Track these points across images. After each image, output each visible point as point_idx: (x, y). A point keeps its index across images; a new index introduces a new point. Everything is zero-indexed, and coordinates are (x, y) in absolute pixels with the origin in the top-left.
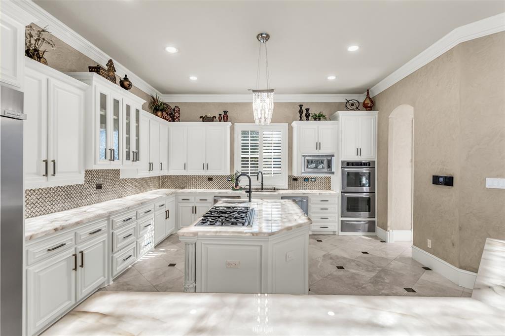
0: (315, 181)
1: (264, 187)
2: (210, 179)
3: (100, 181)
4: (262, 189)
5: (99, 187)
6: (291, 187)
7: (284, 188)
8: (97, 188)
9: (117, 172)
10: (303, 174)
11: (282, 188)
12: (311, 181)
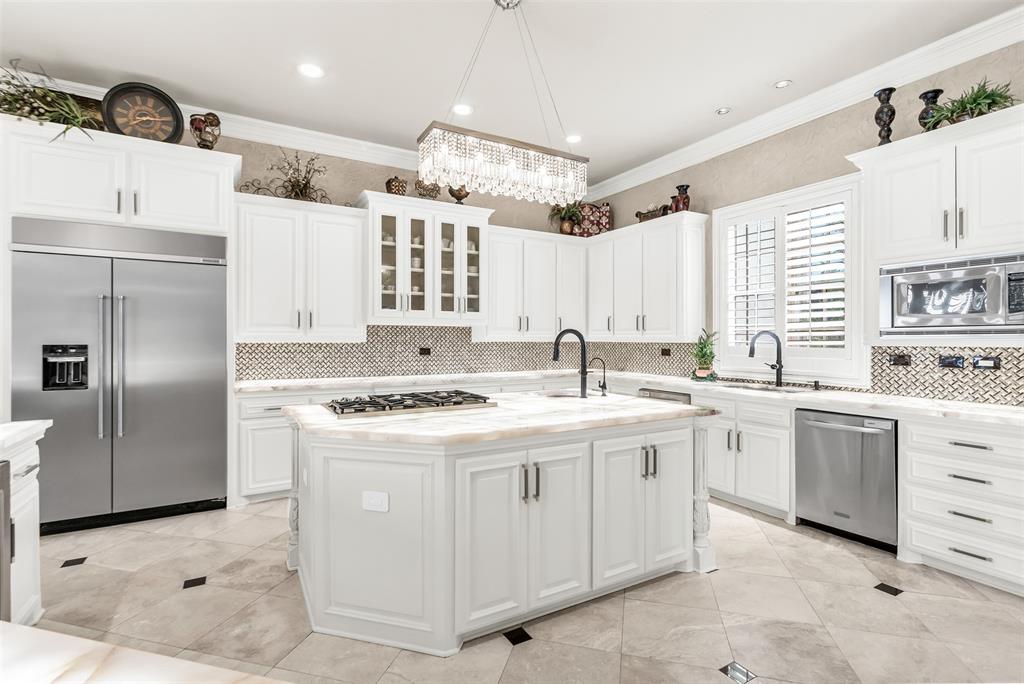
0: (997, 367)
1: (784, 379)
2: (666, 352)
3: (428, 344)
4: (779, 383)
5: (425, 352)
6: (879, 383)
7: (857, 386)
8: (421, 354)
9: (467, 332)
10: (885, 337)
11: (850, 385)
12: (975, 366)
